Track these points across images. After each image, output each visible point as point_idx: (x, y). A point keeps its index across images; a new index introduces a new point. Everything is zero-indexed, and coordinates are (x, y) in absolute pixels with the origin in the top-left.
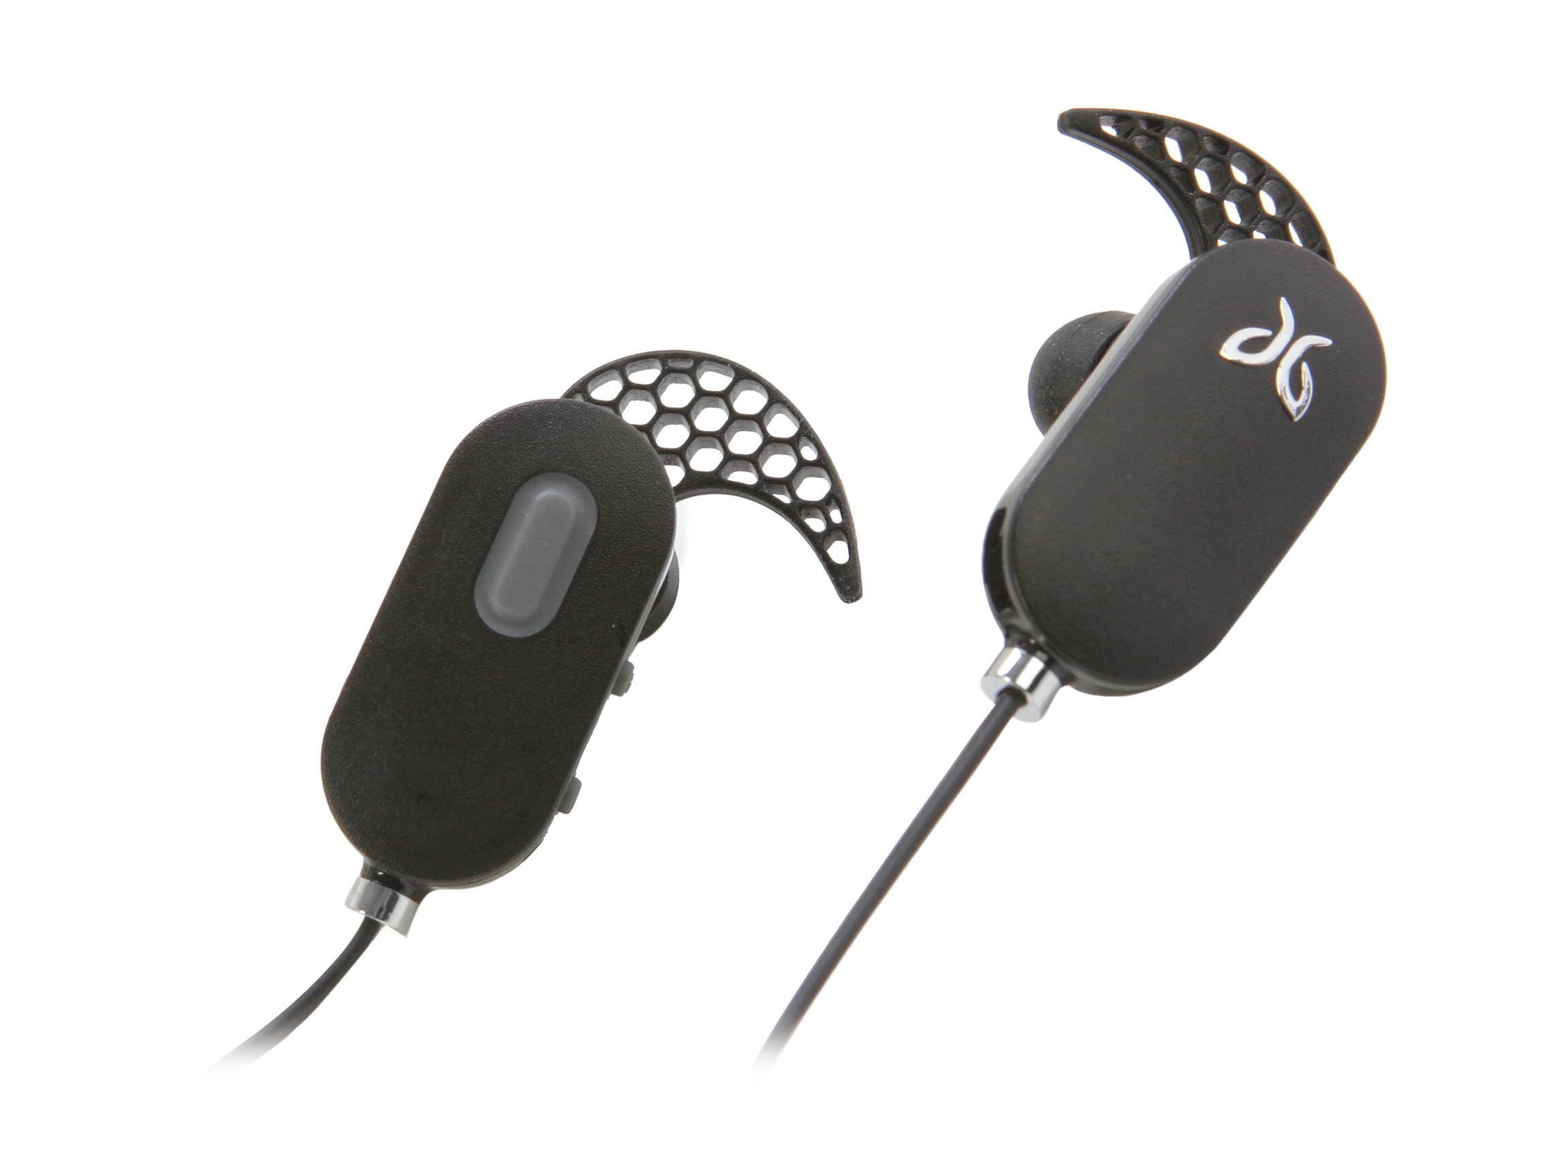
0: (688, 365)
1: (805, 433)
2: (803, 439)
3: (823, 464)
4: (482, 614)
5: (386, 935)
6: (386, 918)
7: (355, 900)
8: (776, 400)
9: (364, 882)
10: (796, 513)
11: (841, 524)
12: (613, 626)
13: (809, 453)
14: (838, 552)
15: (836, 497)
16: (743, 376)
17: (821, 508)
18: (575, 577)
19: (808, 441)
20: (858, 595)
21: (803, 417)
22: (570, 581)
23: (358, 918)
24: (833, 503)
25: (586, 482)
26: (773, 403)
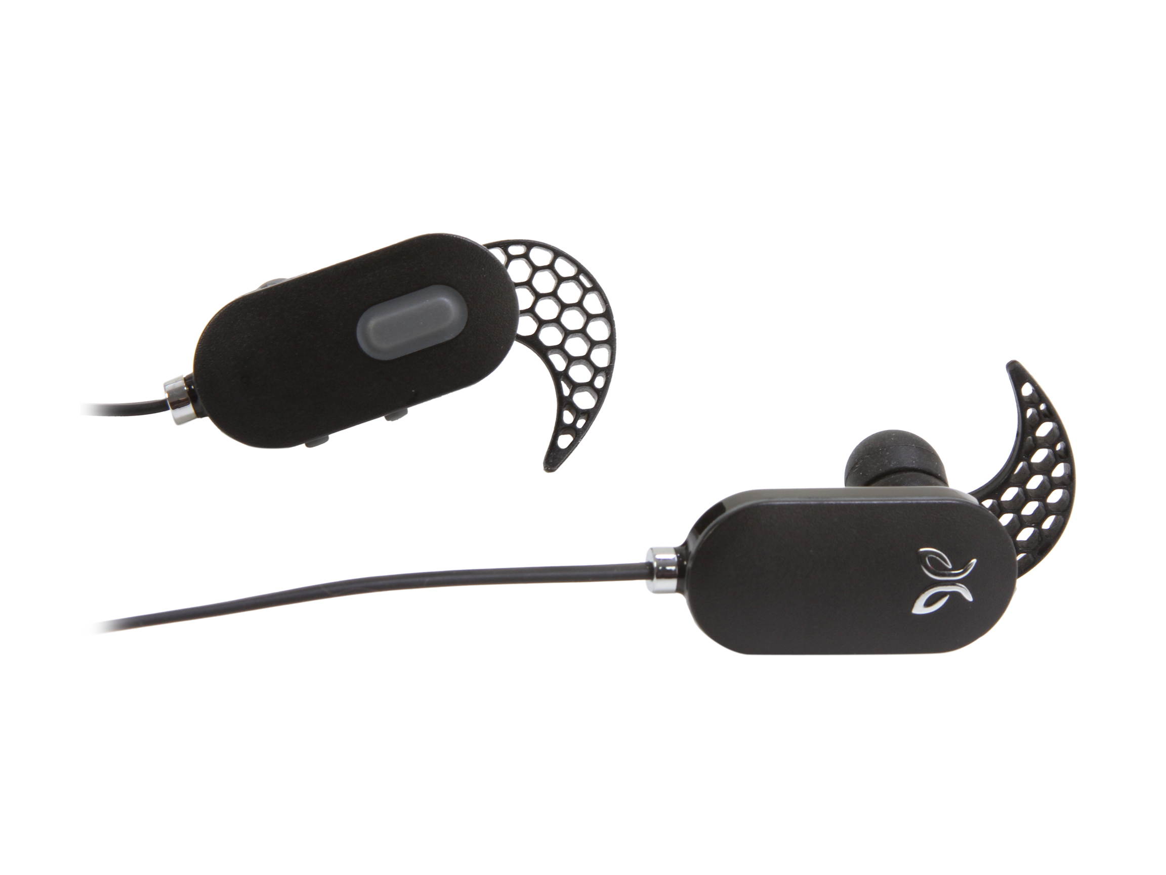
0: (588, 285)
1: (608, 372)
2: (603, 373)
3: (600, 395)
4: (359, 324)
5: (167, 416)
6: (173, 408)
7: (170, 387)
8: (611, 342)
9: (182, 383)
10: (564, 403)
11: (579, 429)
12: (413, 391)
13: (599, 382)
14: (564, 441)
15: (590, 415)
16: (607, 316)
17: (578, 413)
18: (419, 351)
19: (605, 376)
20: (553, 469)
21: (614, 363)
22: (415, 351)
23: (162, 396)
24: (586, 416)
25: (470, 314)
26: (607, 344)
